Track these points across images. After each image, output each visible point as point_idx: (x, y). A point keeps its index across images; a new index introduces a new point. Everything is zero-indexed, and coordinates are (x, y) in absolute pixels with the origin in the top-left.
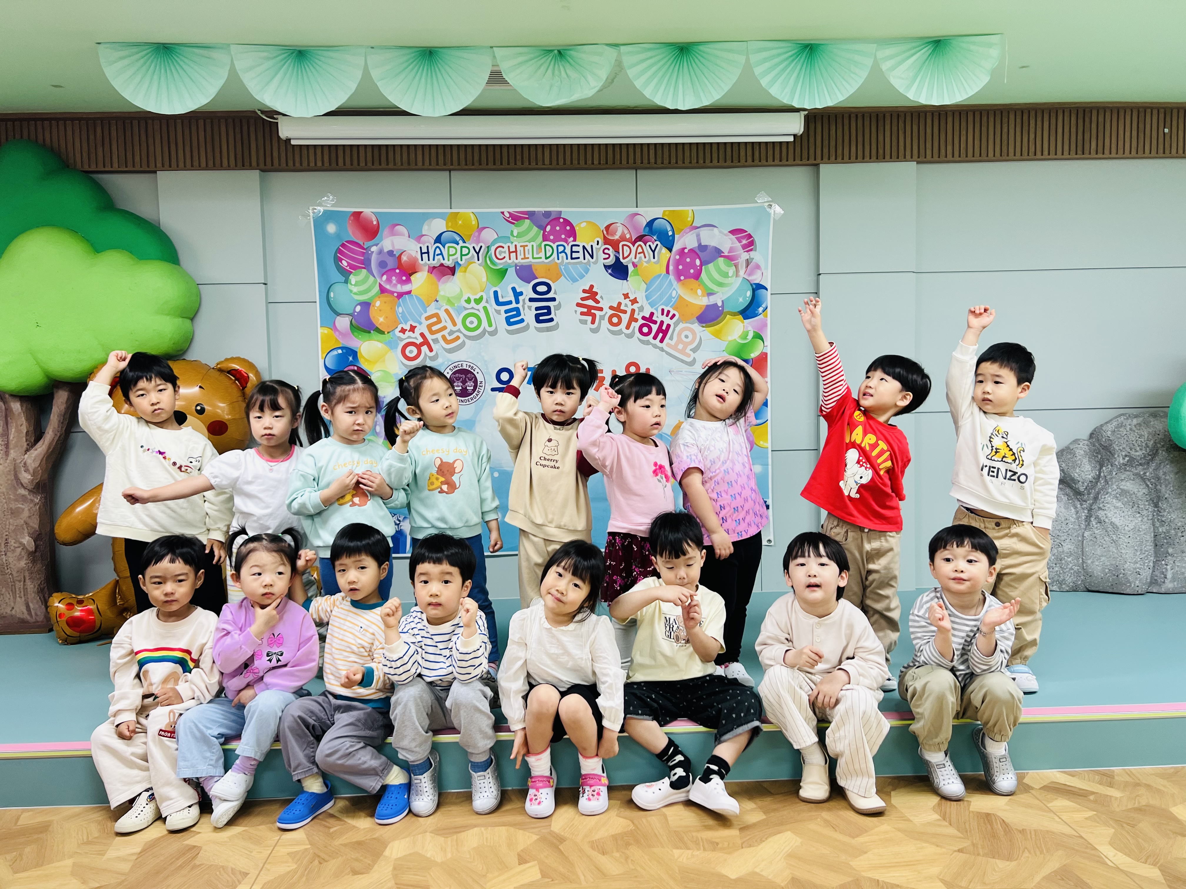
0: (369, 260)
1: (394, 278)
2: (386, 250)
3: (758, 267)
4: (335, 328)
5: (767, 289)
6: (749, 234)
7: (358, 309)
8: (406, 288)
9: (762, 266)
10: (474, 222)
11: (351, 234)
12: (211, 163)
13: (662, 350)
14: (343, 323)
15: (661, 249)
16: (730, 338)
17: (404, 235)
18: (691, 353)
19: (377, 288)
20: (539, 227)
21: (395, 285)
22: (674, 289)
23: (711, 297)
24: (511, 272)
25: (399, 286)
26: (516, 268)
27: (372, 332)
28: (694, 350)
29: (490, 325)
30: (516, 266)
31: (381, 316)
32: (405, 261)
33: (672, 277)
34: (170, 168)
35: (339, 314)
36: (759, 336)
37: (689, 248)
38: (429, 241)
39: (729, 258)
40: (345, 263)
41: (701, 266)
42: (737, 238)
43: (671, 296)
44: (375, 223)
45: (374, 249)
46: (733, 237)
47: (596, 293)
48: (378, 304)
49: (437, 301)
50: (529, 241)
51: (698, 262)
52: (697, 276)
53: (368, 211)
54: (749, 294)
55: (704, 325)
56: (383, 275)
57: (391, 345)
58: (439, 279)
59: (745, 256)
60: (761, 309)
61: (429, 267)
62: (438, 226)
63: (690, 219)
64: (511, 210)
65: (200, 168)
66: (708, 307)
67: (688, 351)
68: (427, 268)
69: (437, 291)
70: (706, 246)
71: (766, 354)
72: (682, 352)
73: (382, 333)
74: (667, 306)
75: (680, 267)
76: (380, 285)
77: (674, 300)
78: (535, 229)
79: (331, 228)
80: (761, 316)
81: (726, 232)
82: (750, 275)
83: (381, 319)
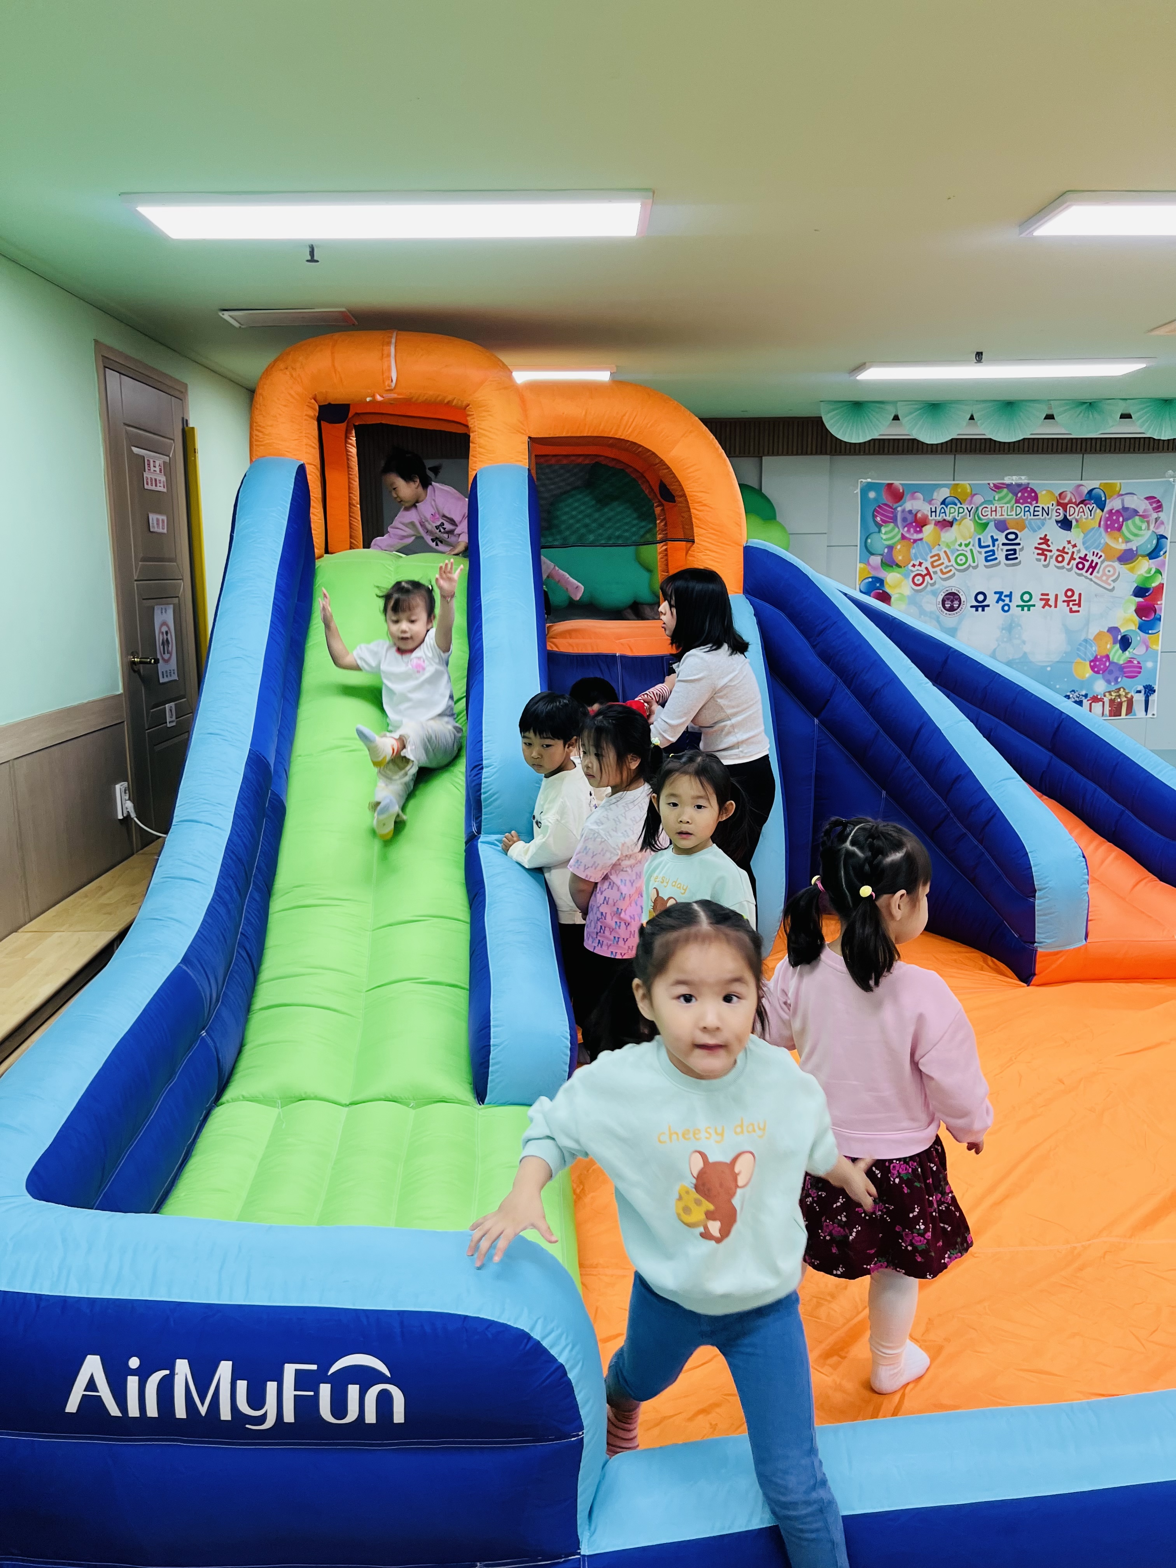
0: (896, 517)
1: (912, 529)
2: (907, 509)
3: (1162, 523)
4: (868, 564)
5: (1167, 539)
6: (1158, 500)
7: (886, 550)
8: (919, 536)
9: (1165, 522)
10: (969, 490)
11: (885, 499)
12: (800, 451)
13: (1091, 580)
14: (876, 560)
15: (1096, 510)
16: (1139, 573)
17: (920, 499)
18: (1112, 583)
19: (899, 536)
20: (1013, 493)
21: (913, 534)
22: (1103, 538)
23: (1128, 544)
24: (992, 524)
25: (915, 535)
26: (995, 523)
27: (894, 566)
28: (1114, 581)
29: (974, 562)
30: (995, 521)
31: (900, 555)
32: (920, 517)
33: (1102, 529)
34: (773, 454)
35: (873, 554)
36: (1159, 572)
37: (1115, 509)
38: (937, 503)
39: (1143, 517)
40: (879, 519)
41: (1123, 522)
42: (1149, 503)
43: (1100, 543)
44: (901, 491)
45: (899, 509)
46: (1147, 502)
47: (1048, 540)
48: (899, 547)
49: (939, 545)
50: (1006, 504)
51: (1121, 519)
52: (1119, 529)
53: (896, 483)
54: (1155, 542)
55: (1122, 563)
56: (905, 527)
57: (906, 576)
58: (942, 530)
59: (1155, 515)
60: (1162, 553)
61: (936, 522)
62: (945, 493)
63: (1118, 489)
64: (995, 482)
65: (792, 454)
66: (1126, 551)
67: (1109, 581)
68: (933, 522)
69: (939, 538)
70: (1128, 508)
71: (1163, 584)
72: (1106, 582)
73: (900, 567)
74: (1096, 549)
75: (1109, 523)
76: (902, 534)
77: (1101, 546)
78: (1010, 495)
79: (872, 495)
80: (1162, 557)
81: (1142, 498)
82: (1157, 528)
83: (900, 558)
